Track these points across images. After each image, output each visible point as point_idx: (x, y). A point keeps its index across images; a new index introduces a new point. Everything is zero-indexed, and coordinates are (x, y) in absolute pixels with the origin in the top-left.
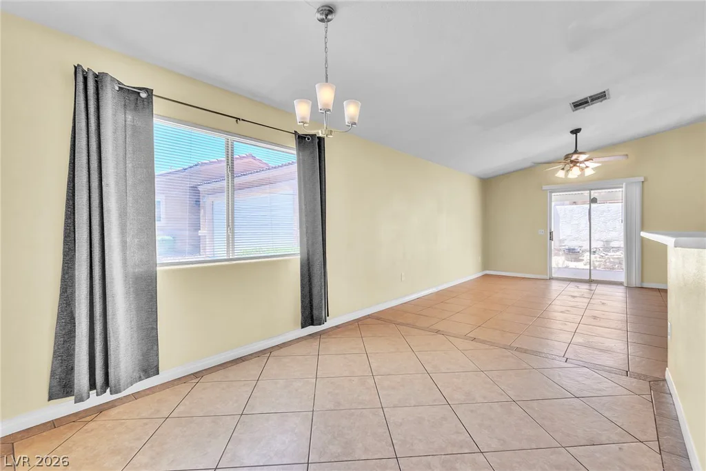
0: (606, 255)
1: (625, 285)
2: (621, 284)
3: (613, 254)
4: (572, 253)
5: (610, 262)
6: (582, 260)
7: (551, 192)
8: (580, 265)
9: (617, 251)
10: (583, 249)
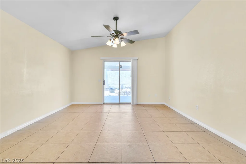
0: (122, 90)
1: (132, 104)
2: (130, 104)
3: (124, 89)
4: (112, 89)
5: (124, 93)
6: (115, 92)
7: (104, 61)
8: (114, 94)
9: (125, 88)
10: (115, 88)
